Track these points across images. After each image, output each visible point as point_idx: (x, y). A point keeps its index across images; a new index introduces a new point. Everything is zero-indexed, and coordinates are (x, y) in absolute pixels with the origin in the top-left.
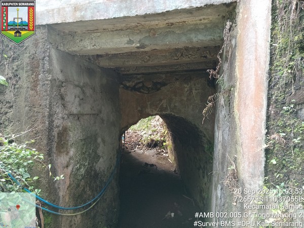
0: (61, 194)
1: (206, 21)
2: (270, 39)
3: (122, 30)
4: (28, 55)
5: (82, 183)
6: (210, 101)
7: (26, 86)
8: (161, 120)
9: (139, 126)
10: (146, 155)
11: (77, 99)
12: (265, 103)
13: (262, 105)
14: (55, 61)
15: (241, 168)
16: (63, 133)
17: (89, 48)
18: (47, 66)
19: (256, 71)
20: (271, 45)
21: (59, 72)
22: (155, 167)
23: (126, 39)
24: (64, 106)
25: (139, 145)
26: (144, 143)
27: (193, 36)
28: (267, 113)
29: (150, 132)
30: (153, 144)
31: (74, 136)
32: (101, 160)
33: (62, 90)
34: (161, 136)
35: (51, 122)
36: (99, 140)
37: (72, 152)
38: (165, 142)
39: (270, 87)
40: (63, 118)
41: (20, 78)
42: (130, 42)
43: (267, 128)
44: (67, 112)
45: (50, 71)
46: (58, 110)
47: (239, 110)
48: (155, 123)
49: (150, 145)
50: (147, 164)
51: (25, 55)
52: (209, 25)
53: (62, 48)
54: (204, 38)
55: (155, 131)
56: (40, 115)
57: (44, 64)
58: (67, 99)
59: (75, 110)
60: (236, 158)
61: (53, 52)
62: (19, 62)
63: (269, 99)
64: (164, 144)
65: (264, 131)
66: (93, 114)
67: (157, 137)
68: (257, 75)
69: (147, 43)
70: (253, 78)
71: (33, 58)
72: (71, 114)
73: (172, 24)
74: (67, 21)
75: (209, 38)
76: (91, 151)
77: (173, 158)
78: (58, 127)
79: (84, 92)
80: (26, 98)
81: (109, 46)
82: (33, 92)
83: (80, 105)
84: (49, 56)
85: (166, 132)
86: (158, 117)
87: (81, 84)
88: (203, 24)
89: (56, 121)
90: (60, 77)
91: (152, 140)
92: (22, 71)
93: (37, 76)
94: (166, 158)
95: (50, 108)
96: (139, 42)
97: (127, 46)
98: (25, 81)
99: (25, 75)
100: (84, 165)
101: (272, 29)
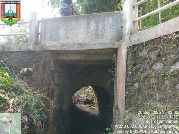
0: (50, 116)
1: (108, 52)
2: (126, 62)
3: (78, 53)
4: (42, 61)
5: (57, 114)
6: (109, 80)
7: (41, 72)
8: (92, 89)
9: (80, 92)
10: (83, 107)
11: (58, 78)
12: (125, 82)
13: (124, 83)
14: (52, 63)
15: (118, 104)
16: (53, 91)
17: (65, 59)
18: (49, 65)
19: (123, 71)
20: (127, 64)
21: (53, 67)
22: (88, 113)
23: (79, 56)
24: (54, 80)
25: (80, 102)
26: (83, 101)
27: (104, 57)
28: (126, 85)
29: (86, 95)
30: (87, 102)
31: (56, 93)
32: (65, 105)
33: (54, 74)
34: (92, 97)
35: (49, 87)
36: (65, 96)
37: (55, 99)
38: (94, 100)
39: (126, 77)
40: (53, 85)
41: (38, 69)
42: (81, 57)
43: (126, 90)
44: (54, 83)
45: (50, 67)
46: (52, 82)
47: (118, 84)
48: (89, 90)
49: (86, 102)
50: (84, 112)
51: (41, 61)
52: (109, 53)
53: (54, 58)
54: (108, 58)
55: (88, 95)
56: (46, 84)
57: (48, 65)
58: (55, 78)
59: (57, 82)
60: (117, 101)
61: (52, 60)
62: (39, 63)
63: (126, 81)
64: (93, 101)
65: (125, 91)
66: (63, 84)
67: (90, 98)
68: (123, 73)
69: (87, 58)
70: (122, 73)
71: (44, 62)
72: (56, 84)
73: (97, 52)
74: (59, 50)
75: (110, 58)
76: (61, 100)
77: (98, 109)
78: (51, 89)
79: (60, 75)
80: (40, 77)
81: (73, 59)
82: (43, 75)
83: (59, 80)
84: (50, 62)
85: (94, 95)
86: (90, 87)
87: (60, 72)
88: (107, 53)
89: (51, 86)
90: (53, 69)
91: (87, 99)
92: (39, 67)
93: (45, 69)
94: (94, 109)
95: (50, 81)
96: (84, 57)
97: (80, 59)
98: (40, 71)
99: (41, 68)
100: (59, 106)
101: (127, 59)
